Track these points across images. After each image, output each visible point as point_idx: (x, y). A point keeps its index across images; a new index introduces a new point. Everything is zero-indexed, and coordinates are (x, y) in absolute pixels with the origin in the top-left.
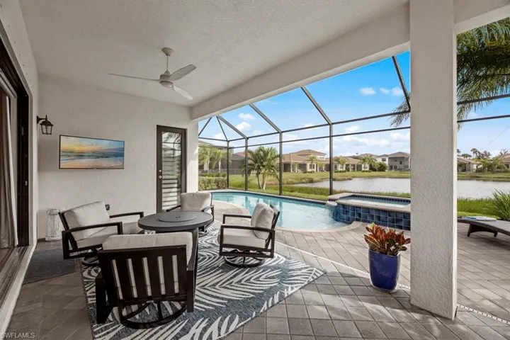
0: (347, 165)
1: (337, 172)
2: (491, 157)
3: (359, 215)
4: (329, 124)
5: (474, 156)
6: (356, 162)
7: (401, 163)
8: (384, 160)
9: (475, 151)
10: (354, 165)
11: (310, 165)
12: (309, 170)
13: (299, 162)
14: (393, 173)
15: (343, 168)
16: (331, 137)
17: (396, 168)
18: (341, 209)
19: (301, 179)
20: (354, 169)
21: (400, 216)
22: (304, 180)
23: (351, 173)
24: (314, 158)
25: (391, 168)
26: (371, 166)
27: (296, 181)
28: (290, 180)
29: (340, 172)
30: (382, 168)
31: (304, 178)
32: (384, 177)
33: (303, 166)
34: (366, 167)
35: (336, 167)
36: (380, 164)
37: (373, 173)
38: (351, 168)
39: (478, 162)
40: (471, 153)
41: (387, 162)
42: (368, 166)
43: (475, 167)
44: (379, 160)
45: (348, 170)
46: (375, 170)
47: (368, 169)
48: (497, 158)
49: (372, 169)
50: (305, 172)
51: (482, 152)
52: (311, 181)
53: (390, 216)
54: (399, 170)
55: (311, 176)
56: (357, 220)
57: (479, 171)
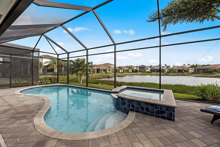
0: (124, 70)
1: (120, 73)
2: (171, 68)
3: (133, 106)
4: (114, 45)
5: (166, 67)
6: (127, 69)
7: (143, 69)
8: (137, 68)
9: (166, 65)
10: (126, 70)
11: (109, 70)
12: (108, 72)
13: (104, 68)
14: (140, 73)
15: (122, 71)
16: (115, 52)
17: (141, 71)
18: (121, 101)
19: (104, 76)
20: (126, 72)
21: (164, 109)
22: (105, 77)
23: (125, 74)
24: (110, 67)
25: (140, 71)
26: (132, 70)
27: (102, 77)
28: (99, 77)
29: (121, 73)
30: (136, 71)
31: (105, 76)
32: (137, 75)
33: (105, 70)
34: (130, 71)
35: (119, 71)
36: (136, 70)
37: (133, 73)
38: (125, 71)
39: (167, 69)
40: (165, 66)
41: (138, 69)
42: (131, 70)
43: (166, 71)
44: (135, 68)
45: (124, 72)
46: (134, 72)
47: (131, 72)
48: (172, 68)
49: (133, 71)
50: (106, 73)
51: (168, 65)
52: (109, 77)
53: (156, 108)
54: (142, 72)
55: (109, 75)
56: (132, 110)
57: (168, 72)
